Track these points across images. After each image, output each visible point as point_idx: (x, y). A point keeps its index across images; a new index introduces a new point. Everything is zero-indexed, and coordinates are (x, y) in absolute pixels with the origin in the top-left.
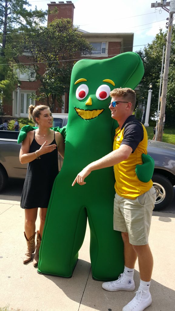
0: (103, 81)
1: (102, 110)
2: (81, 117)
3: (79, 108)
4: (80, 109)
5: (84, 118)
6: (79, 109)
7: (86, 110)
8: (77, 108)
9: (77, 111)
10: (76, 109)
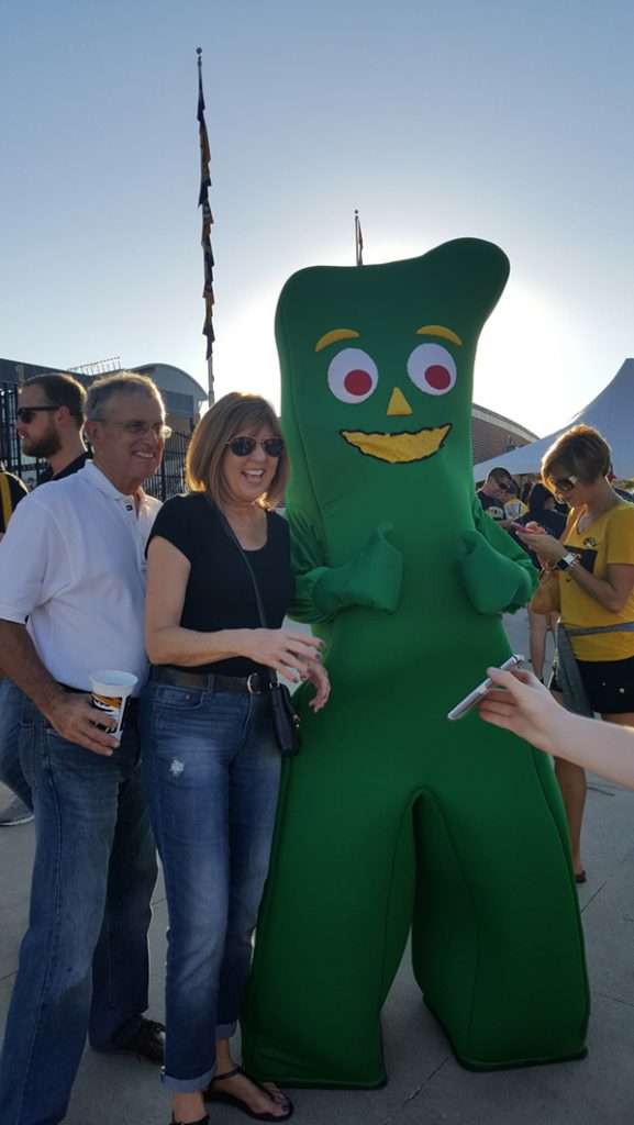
0: (420, 332)
1: (448, 427)
2: (374, 457)
3: (360, 431)
4: (368, 434)
5: (393, 460)
6: (361, 434)
7: (392, 435)
8: (349, 432)
9: (350, 440)
10: (345, 433)
